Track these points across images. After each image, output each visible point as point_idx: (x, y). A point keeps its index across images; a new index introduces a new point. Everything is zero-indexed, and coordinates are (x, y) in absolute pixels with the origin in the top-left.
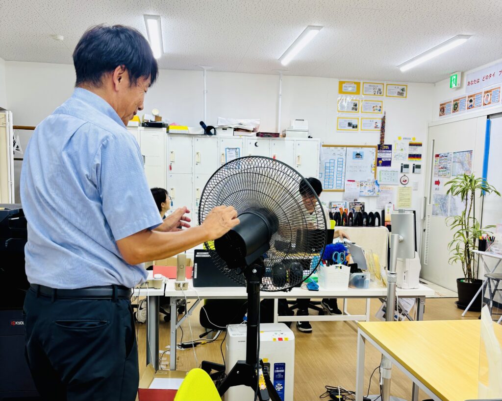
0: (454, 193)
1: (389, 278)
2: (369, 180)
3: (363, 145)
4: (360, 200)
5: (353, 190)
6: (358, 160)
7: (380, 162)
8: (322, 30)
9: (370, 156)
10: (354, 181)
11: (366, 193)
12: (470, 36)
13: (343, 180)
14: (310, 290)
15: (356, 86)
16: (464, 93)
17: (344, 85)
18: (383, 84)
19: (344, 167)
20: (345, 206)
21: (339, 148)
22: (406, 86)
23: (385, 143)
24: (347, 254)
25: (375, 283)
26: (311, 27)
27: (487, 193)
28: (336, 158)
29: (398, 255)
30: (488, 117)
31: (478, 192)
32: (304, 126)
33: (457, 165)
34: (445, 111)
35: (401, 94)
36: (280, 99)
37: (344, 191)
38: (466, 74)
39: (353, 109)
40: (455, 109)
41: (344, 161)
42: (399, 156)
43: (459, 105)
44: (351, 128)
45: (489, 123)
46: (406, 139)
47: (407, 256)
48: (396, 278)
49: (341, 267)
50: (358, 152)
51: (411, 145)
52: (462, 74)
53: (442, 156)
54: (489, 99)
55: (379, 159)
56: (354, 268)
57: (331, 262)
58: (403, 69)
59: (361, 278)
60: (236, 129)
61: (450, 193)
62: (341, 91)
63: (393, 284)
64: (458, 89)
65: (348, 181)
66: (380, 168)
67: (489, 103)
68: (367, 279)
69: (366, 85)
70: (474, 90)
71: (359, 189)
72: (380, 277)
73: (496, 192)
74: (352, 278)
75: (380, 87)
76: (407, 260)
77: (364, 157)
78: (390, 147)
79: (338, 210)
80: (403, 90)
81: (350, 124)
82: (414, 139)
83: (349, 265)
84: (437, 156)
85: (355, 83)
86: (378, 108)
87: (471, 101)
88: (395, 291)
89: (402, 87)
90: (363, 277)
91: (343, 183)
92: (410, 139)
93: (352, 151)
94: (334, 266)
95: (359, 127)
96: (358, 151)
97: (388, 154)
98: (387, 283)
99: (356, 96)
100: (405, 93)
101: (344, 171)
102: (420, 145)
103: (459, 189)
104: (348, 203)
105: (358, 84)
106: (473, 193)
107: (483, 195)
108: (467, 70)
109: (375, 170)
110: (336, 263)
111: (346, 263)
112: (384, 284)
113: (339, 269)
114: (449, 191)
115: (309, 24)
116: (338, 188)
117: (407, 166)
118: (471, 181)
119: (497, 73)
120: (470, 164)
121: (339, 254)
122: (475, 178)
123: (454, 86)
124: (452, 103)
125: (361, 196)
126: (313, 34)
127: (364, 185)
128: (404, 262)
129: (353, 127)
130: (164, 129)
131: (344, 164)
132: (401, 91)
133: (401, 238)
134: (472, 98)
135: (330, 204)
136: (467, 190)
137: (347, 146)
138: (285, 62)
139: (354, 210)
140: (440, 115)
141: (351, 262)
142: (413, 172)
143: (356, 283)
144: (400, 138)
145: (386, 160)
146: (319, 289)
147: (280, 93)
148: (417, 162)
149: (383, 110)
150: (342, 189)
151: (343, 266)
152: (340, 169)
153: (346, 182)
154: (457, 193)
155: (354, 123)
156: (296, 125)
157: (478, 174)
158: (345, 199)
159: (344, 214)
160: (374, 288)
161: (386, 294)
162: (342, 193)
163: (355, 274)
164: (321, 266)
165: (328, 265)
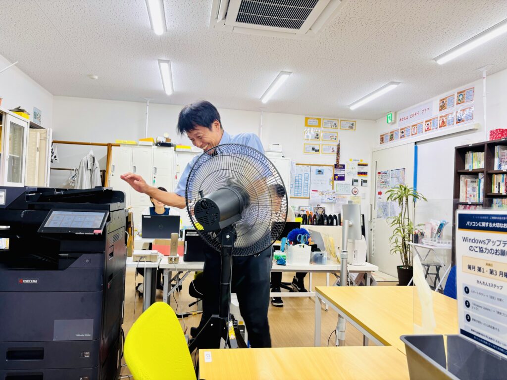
0: (392, 200)
1: (342, 255)
2: (328, 191)
3: (323, 164)
4: (322, 206)
5: (316, 197)
6: (320, 176)
7: (337, 177)
8: (292, 74)
9: (329, 173)
10: (317, 191)
11: (326, 200)
12: (399, 83)
13: (309, 190)
14: (279, 265)
15: (317, 121)
16: (397, 126)
17: (309, 120)
18: (338, 120)
19: (309, 180)
20: (311, 210)
21: (305, 166)
22: (355, 122)
23: (341, 163)
24: (308, 237)
25: (331, 262)
26: (283, 72)
27: (417, 199)
28: (303, 173)
29: (349, 237)
30: (416, 143)
31: (411, 198)
32: (279, 148)
33: (395, 180)
34: (384, 139)
35: (351, 127)
36: (261, 129)
37: (309, 198)
38: (398, 113)
39: (315, 138)
40: (391, 139)
41: (309, 176)
42: (350, 173)
43: (394, 135)
44: (314, 152)
45: (416, 148)
46: (355, 160)
47: (356, 238)
48: (347, 255)
49: (304, 246)
50: (320, 169)
51: (359, 165)
52: (396, 113)
53: (383, 173)
54: (415, 131)
55: (336, 175)
56: (314, 248)
57: (296, 243)
58: (353, 108)
61: (390, 199)
62: (306, 125)
63: (345, 260)
64: (393, 124)
65: (313, 191)
66: (336, 182)
67: (416, 134)
68: (324, 257)
69: (325, 121)
70: (404, 124)
71: (321, 197)
72: (335, 256)
73: (424, 198)
74: (313, 256)
75: (336, 122)
76: (356, 241)
77: (325, 173)
78: (344, 166)
79: (305, 213)
80: (352, 124)
81: (313, 149)
82: (362, 161)
83: (310, 245)
84: (379, 173)
85: (317, 119)
86: (335, 138)
87: (402, 132)
88: (347, 266)
89: (352, 123)
90: (321, 255)
91: (308, 192)
92: (358, 160)
93: (314, 168)
94: (298, 245)
95: (320, 151)
96: (320, 168)
97: (342, 172)
98: (340, 259)
99: (318, 128)
100: (354, 127)
101: (309, 183)
102: (366, 165)
103: (396, 196)
104: (313, 207)
105: (319, 120)
106: (407, 199)
107: (414, 201)
108: (398, 111)
109: (333, 183)
110: (300, 243)
111: (307, 243)
112: (338, 261)
113: (302, 247)
114: (388, 198)
115: (282, 70)
116: (305, 196)
117: (356, 181)
118: (405, 189)
119: (420, 113)
120: (404, 178)
121: (303, 236)
122: (408, 188)
123: (390, 121)
124: (389, 134)
125: (322, 203)
126: (284, 78)
127: (325, 194)
128: (354, 243)
129: (316, 151)
130: (173, 148)
131: (309, 178)
132: (351, 126)
133: (351, 223)
134: (403, 130)
135: (299, 208)
136: (402, 197)
137: (311, 165)
138: (265, 101)
139: (317, 213)
140: (381, 143)
141: (312, 243)
142: (362, 185)
143: (317, 260)
144: (351, 160)
145: (341, 176)
146: (286, 264)
147: (262, 124)
148: (364, 178)
149: (338, 138)
150: (308, 196)
151: (306, 246)
152: (306, 182)
153: (311, 192)
154: (395, 199)
155: (317, 148)
156: (273, 148)
157: (410, 184)
158: (311, 205)
159: (310, 216)
161: (339, 269)
162: (307, 200)
163: (315, 253)
164: (288, 246)
165: (294, 245)
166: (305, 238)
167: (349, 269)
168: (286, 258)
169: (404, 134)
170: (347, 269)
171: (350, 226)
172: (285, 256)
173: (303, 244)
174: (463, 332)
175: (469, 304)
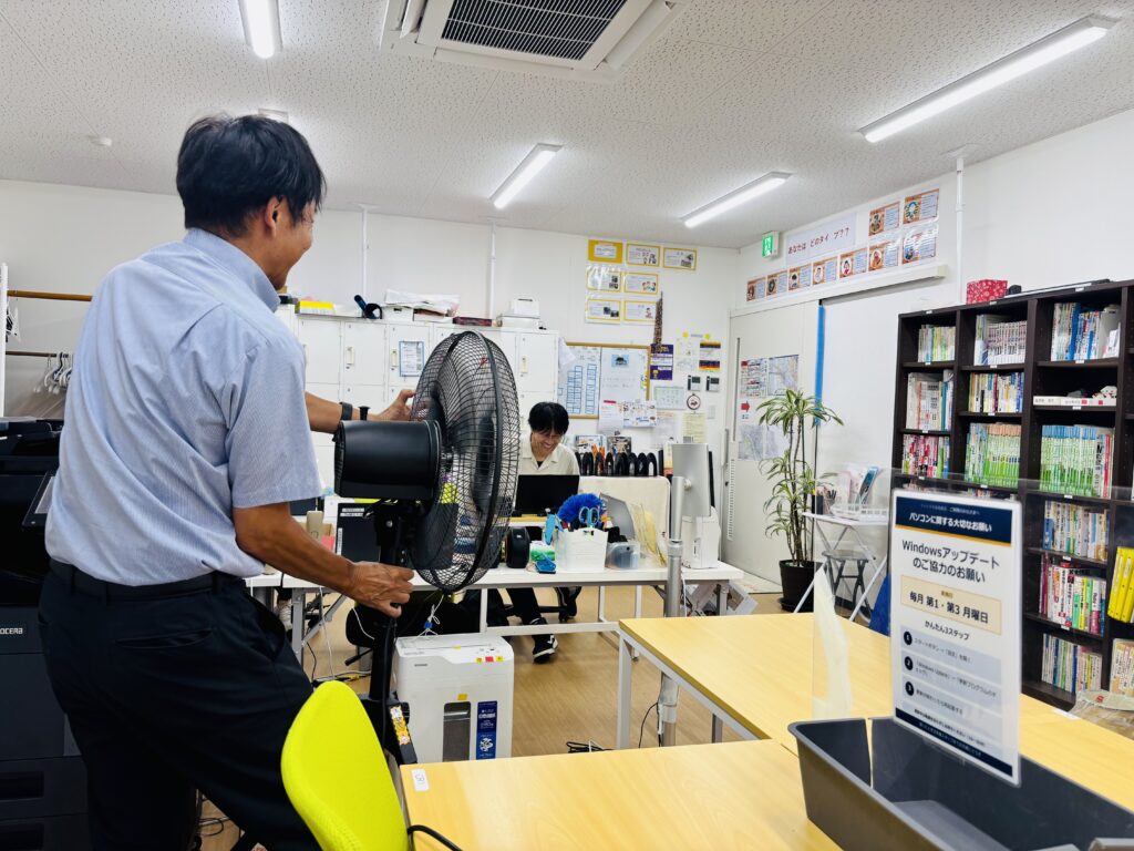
0: (770, 422)
1: (670, 549)
2: (638, 401)
3: (628, 343)
4: (625, 434)
5: (612, 418)
6: (621, 369)
7: (655, 372)
8: (561, 151)
9: (639, 362)
10: (614, 402)
11: (632, 421)
12: (789, 175)
13: (596, 400)
14: (541, 572)
15: (615, 248)
16: (784, 264)
17: (596, 246)
18: (659, 247)
19: (598, 379)
20: (601, 444)
21: (589, 348)
22: (695, 251)
23: (664, 342)
24: (602, 512)
25: (648, 561)
26: (542, 146)
27: (822, 421)
28: (585, 363)
29: (684, 513)
30: (821, 302)
31: (808, 419)
32: (533, 309)
33: (777, 379)
35: (687, 263)
36: (493, 264)
37: (598, 418)
38: (786, 235)
39: (611, 285)
40: (771, 290)
41: (598, 370)
42: (684, 364)
43: (777, 283)
44: (609, 316)
45: (822, 313)
46: (695, 336)
47: (698, 513)
48: (681, 549)
49: (592, 533)
50: (620, 356)
51: (702, 346)
52: (781, 235)
53: (752, 365)
54: (821, 275)
55: (653, 368)
56: (614, 535)
57: (576, 525)
58: (691, 223)
59: (625, 550)
60: (417, 311)
61: (765, 421)
62: (592, 257)
63: (676, 559)
64: (774, 258)
65: (605, 401)
66: (655, 383)
67: (822, 281)
68: (634, 553)
69: (632, 249)
70: (798, 260)
71: (622, 415)
72: (657, 550)
73: (836, 419)
74: (610, 552)
75: (655, 251)
76: (699, 519)
77: (630, 363)
78: (670, 349)
79: (589, 450)
80: (690, 258)
81: (607, 310)
82: (708, 337)
83: (606, 530)
84: (745, 363)
85: (615, 244)
86: (652, 286)
87: (794, 277)
88: (680, 572)
89: (688, 253)
90: (628, 549)
91: (596, 405)
92: (701, 336)
93: (609, 353)
94: (581, 530)
95: (621, 314)
96: (620, 353)
97: (666, 360)
98: (666, 558)
99: (616, 265)
100: (693, 263)
101: (597, 385)
102: (718, 346)
103: (780, 414)
104: (605, 438)
105: (619, 246)
106: (801, 422)
107: (815, 424)
108: (787, 230)
109: (648, 386)
110: (585, 526)
111: (600, 526)
112: (663, 560)
113: (589, 535)
114: (762, 418)
115: (540, 141)
116: (589, 414)
117: (697, 380)
118: (797, 401)
119: (832, 236)
120: (795, 376)
121: (590, 512)
122: (804, 397)
123: (768, 253)
124: (766, 280)
125: (625, 427)
126: (545, 158)
127: (631, 408)
128: (694, 523)
129: (613, 315)
130: (291, 307)
131: (598, 375)
132: (687, 260)
133: (689, 483)
134: (796, 273)
135: (577, 439)
136: (792, 418)
137: (602, 346)
138: (501, 203)
139: (614, 450)
141: (609, 525)
142: (708, 388)
143: (618, 559)
144: (685, 335)
145: (664, 369)
146: (557, 570)
147: (493, 254)
148: (712, 373)
149: (660, 288)
150: (596, 414)
151: (597, 531)
152: (591, 382)
153: (603, 404)
154: (776, 422)
155: (614, 308)
156: (519, 308)
157: (807, 390)
158: (601, 432)
159: (599, 456)
160: (647, 569)
161: (665, 578)
162: (594, 421)
163: (616, 545)
164: (560, 532)
165: (571, 530)
166: (594, 515)
167: (684, 578)
168: (556, 556)
169: (796, 281)
170: (680, 577)
171: (688, 489)
172: (553, 553)
173: (591, 528)
174: (900, 714)
175: (911, 663)
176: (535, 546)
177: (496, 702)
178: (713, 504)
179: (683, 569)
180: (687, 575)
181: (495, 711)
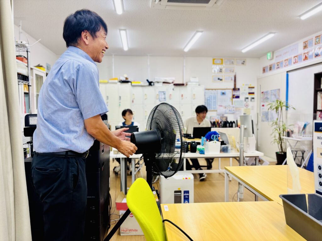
0: (272, 110)
1: (240, 147)
2: (229, 105)
3: (225, 88)
4: (226, 115)
5: (221, 110)
6: (224, 96)
8: (203, 33)
9: (229, 94)
10: (222, 106)
11: (228, 111)
12: (276, 33)
13: (216, 105)
14: (200, 154)
16: (274, 61)
17: (215, 60)
19: (217, 99)
20: (218, 119)
21: (214, 90)
22: (246, 60)
23: (237, 87)
24: (218, 137)
25: (233, 151)
26: (198, 31)
27: (289, 109)
28: (212, 95)
29: (244, 136)
30: (287, 72)
32: (197, 80)
33: (273, 96)
34: (266, 70)
35: (243, 64)
36: (184, 68)
37: (217, 111)
39: (220, 71)
40: (270, 69)
41: (217, 97)
42: (243, 93)
43: (272, 67)
45: (287, 75)
47: (249, 136)
48: (244, 147)
51: (249, 88)
52: (273, 53)
53: (265, 93)
54: (287, 63)
55: (234, 95)
56: (223, 143)
57: (211, 140)
58: (244, 51)
60: (164, 83)
61: (270, 109)
62: (214, 63)
63: (242, 150)
64: (271, 59)
66: (235, 100)
67: (287, 65)
68: (229, 148)
69: (226, 60)
70: (280, 60)
71: (224, 110)
72: (236, 147)
73: (293, 108)
74: (222, 148)
75: (233, 60)
76: (249, 138)
77: (226, 94)
78: (239, 89)
79: (214, 120)
80: (244, 62)
81: (219, 79)
82: (251, 85)
84: (262, 93)
85: (220, 59)
89: (243, 60)
90: (227, 147)
91: (216, 107)
92: (248, 85)
93: (220, 92)
94: (212, 142)
95: (223, 80)
96: (223, 91)
97: (238, 93)
98: (239, 150)
99: (221, 65)
101: (216, 101)
102: (253, 88)
103: (274, 107)
104: (219, 117)
105: (222, 60)
106: (282, 109)
107: (287, 110)
108: (275, 51)
109: (232, 100)
110: (213, 140)
111: (218, 140)
112: (238, 151)
113: (215, 143)
116: (214, 110)
117: (247, 98)
118: (280, 103)
119: (290, 51)
120: (279, 95)
121: (215, 136)
122: (282, 102)
123: (269, 58)
124: (269, 67)
125: (225, 113)
126: (199, 35)
127: (227, 107)
128: (247, 139)
130: (130, 83)
133: (245, 127)
134: (278, 64)
135: (211, 117)
136: (278, 108)
137: (218, 89)
138: (186, 50)
139: (222, 120)
140: (263, 73)
141: (221, 140)
142: (251, 101)
143: (224, 150)
144: (243, 85)
145: (237, 95)
146: (205, 153)
147: (185, 65)
148: (252, 96)
149: (235, 71)
151: (217, 142)
152: (214, 100)
153: (218, 107)
155: (221, 78)
156: (192, 80)
157: (283, 99)
158: (218, 115)
159: (218, 122)
160: (232, 153)
161: (239, 156)
163: (223, 146)
164: (206, 142)
165: (209, 141)
168: (205, 149)
169: (279, 66)
170: (243, 155)
171: (245, 129)
172: (204, 149)
174: (317, 192)
175: (321, 176)
176: (198, 147)
177: (189, 191)
178: (253, 133)
179: (244, 153)
180: (245, 155)
181: (189, 193)
